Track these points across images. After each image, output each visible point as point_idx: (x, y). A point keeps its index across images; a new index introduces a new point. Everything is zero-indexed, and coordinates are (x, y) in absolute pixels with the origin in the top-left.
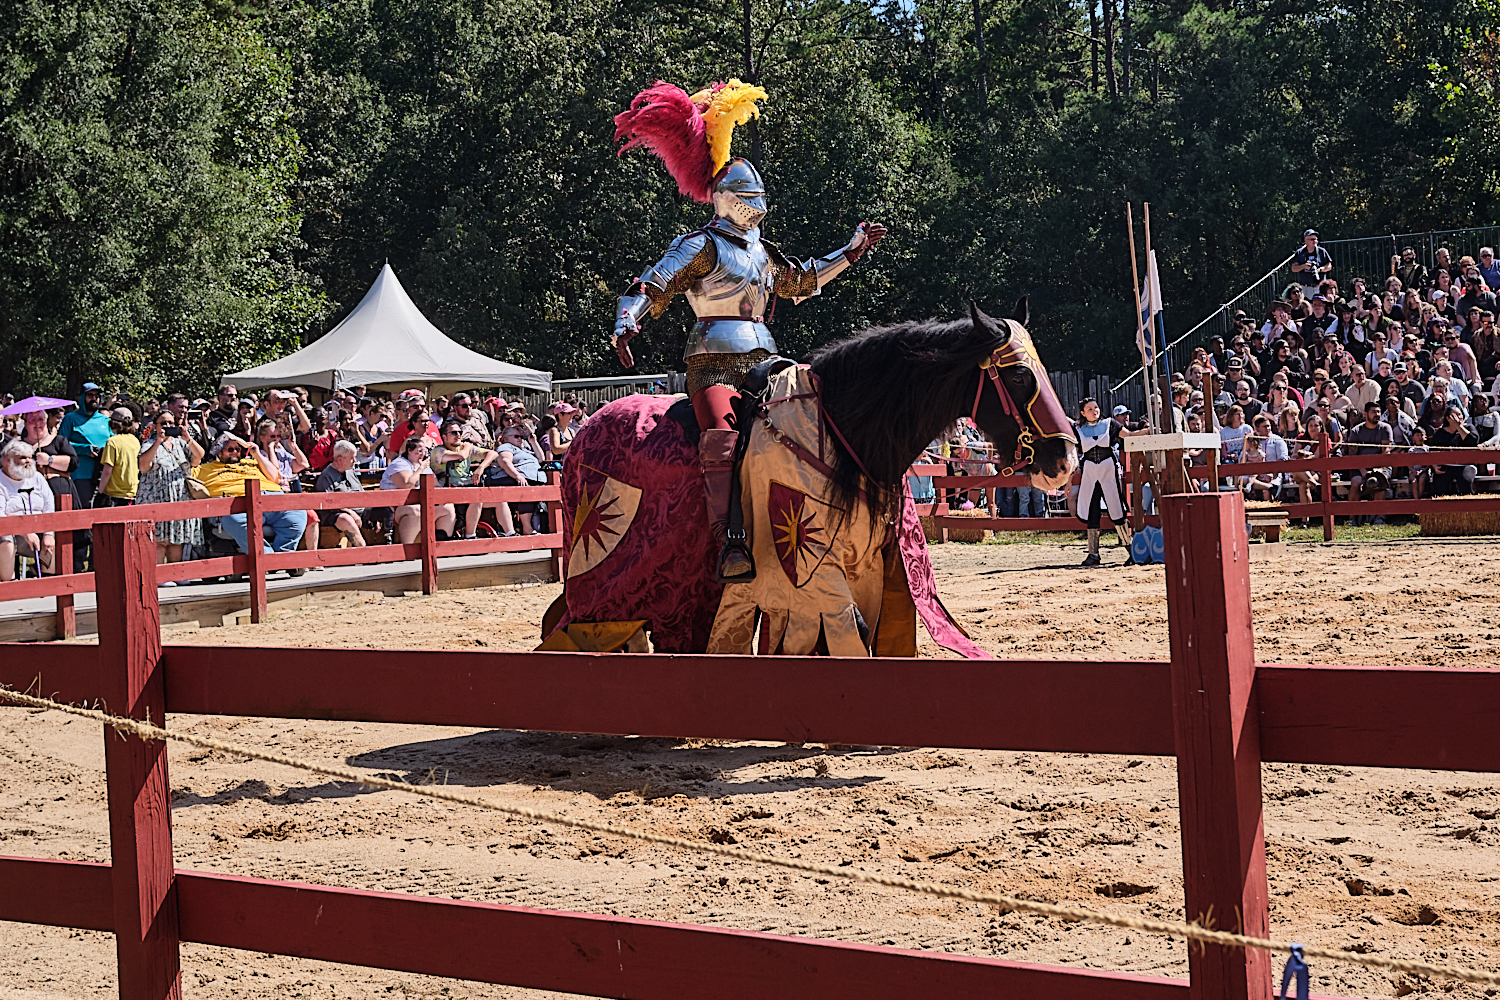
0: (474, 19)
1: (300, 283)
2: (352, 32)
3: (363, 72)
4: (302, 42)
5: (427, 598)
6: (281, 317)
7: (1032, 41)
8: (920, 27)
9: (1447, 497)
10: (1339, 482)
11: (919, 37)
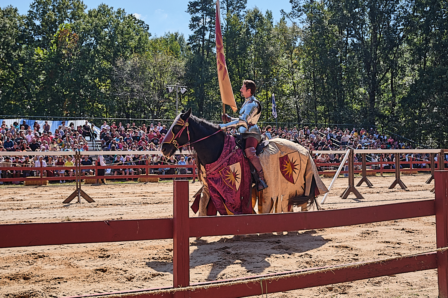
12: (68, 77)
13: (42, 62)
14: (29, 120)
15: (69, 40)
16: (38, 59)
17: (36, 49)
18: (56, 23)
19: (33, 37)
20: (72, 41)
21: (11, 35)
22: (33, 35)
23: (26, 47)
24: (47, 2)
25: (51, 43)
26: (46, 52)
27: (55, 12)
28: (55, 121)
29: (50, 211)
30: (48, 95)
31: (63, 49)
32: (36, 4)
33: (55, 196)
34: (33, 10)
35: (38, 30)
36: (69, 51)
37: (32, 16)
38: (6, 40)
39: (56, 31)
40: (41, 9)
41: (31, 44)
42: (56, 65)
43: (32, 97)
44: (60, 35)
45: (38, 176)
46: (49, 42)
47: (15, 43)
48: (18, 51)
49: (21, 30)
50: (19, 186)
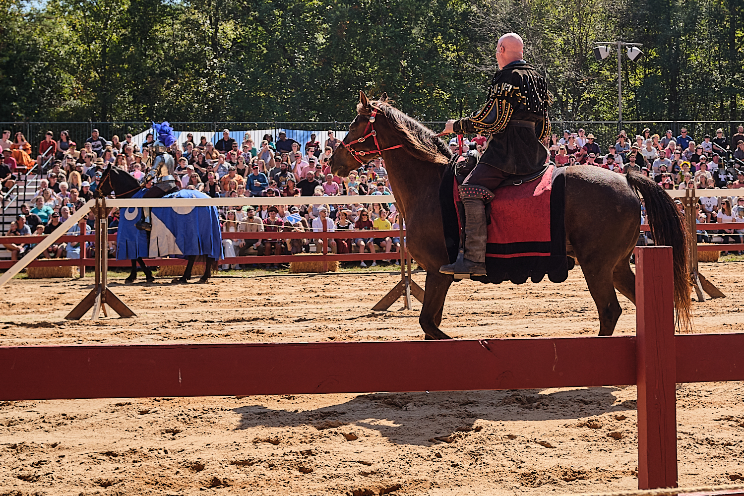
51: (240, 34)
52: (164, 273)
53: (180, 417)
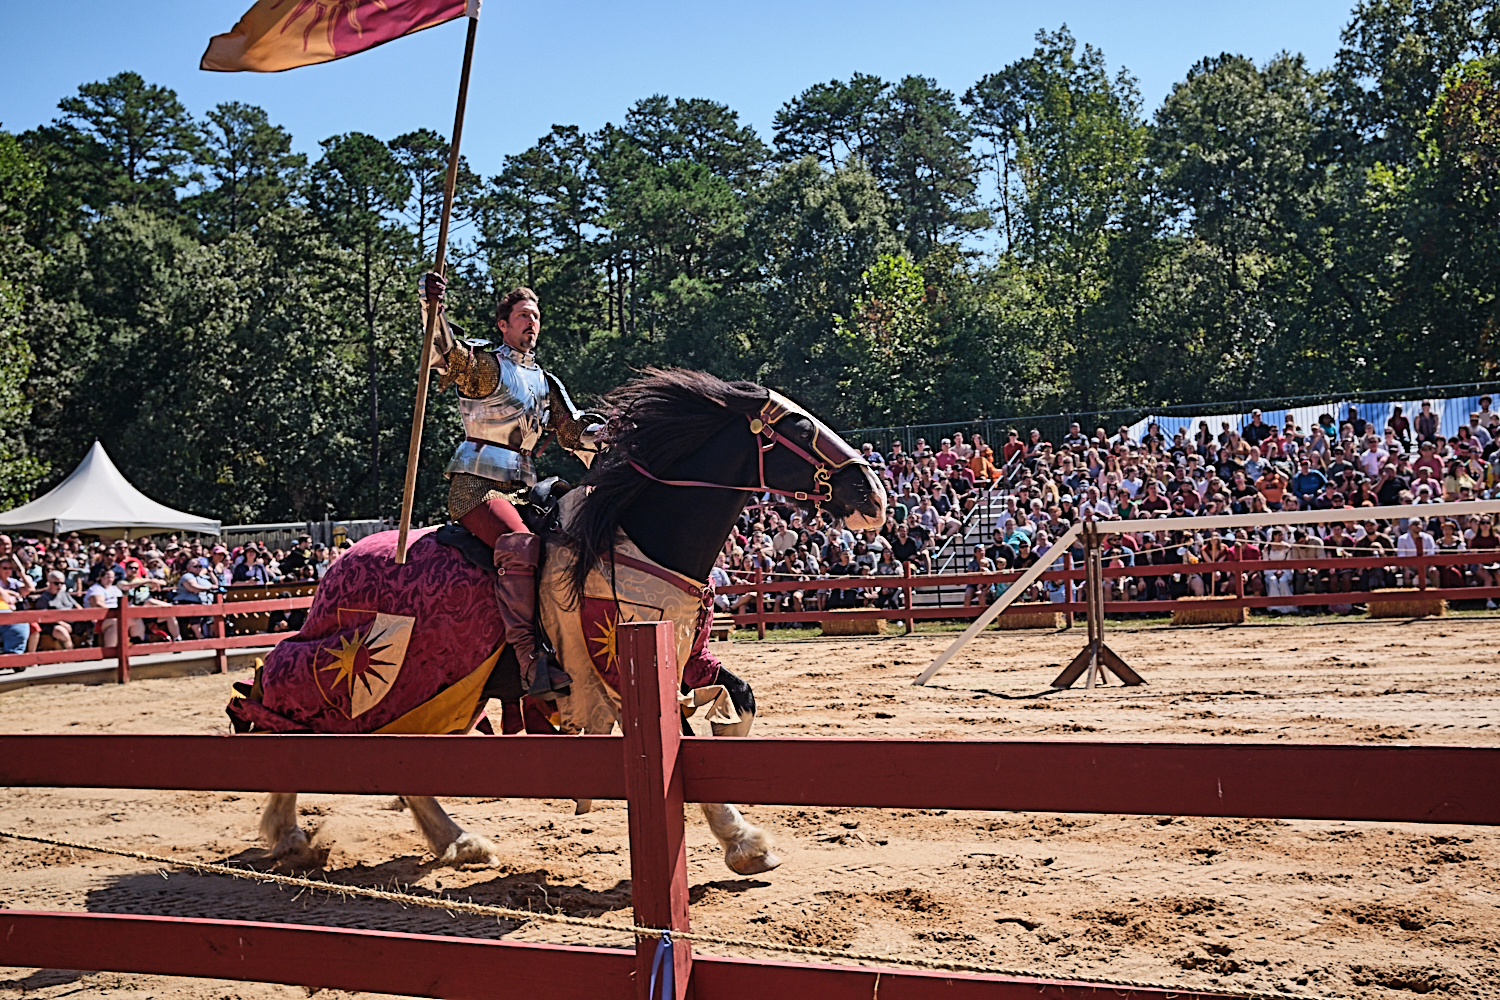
0: (166, 266)
1: (30, 455)
2: (72, 272)
3: (81, 301)
4: (31, 278)
5: (121, 687)
6: (14, 480)
7: (568, 294)
8: (490, 282)
9: (840, 610)
10: (769, 600)
11: (490, 290)
12: (1490, 242)
13: (1392, 210)
14: (1369, 405)
15: (1482, 117)
16: (1380, 201)
17: (1369, 170)
18: (1431, 68)
19: (1359, 132)
20: (1494, 116)
21: (1289, 143)
22: (1356, 128)
23: (1339, 169)
24: (1395, 8)
25: (1420, 140)
26: (1405, 173)
27: (1425, 33)
28: (1454, 400)
29: (1463, 705)
30: (1422, 315)
31: (1465, 150)
32: (1361, 23)
33: (1474, 652)
34: (1351, 48)
35: (1370, 108)
36: (1484, 153)
37: (1350, 68)
38: (1277, 162)
39: (1433, 95)
40: (1378, 36)
41: (1353, 159)
42: (1442, 211)
43: (1371, 329)
44: (1448, 105)
45: (1412, 586)
46: (1411, 137)
47: (1305, 166)
48: (1314, 187)
49: (1317, 121)
50: (1351, 618)
51: (1270, 268)
52: (1181, 621)
53: (1216, 832)
